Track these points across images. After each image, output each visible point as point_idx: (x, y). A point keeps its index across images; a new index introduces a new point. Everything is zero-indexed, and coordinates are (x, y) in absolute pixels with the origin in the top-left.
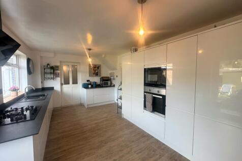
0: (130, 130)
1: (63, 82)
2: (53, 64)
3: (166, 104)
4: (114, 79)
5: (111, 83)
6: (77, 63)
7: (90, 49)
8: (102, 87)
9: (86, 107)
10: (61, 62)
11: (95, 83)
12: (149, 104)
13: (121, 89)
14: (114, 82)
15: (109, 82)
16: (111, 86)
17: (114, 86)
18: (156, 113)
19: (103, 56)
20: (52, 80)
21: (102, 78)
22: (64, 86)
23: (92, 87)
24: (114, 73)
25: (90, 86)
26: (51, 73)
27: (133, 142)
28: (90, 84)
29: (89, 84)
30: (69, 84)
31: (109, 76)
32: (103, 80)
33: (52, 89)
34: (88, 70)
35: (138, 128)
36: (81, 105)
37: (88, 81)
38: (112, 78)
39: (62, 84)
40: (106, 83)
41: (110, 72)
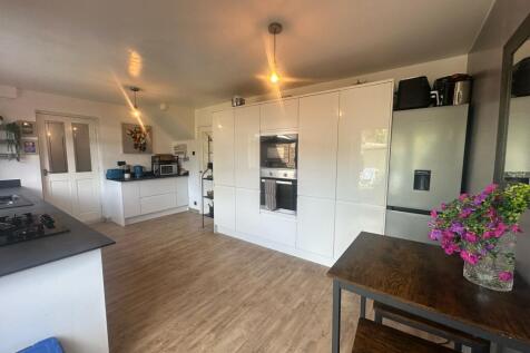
0: (237, 249)
1: (48, 168)
2: (12, 118)
3: (298, 193)
4: (186, 159)
5: (179, 169)
6: (89, 118)
7: (136, 90)
8: (159, 177)
9: (123, 224)
10: (38, 113)
11: (141, 167)
12: (271, 197)
13: (210, 178)
14: (185, 166)
15: (175, 167)
16: (178, 175)
17: (187, 174)
18: (281, 210)
19: (163, 107)
20: (15, 161)
21: (159, 156)
22: (52, 177)
23: (133, 178)
24: (185, 146)
25: (127, 176)
26: (9, 142)
27: (247, 263)
28: (128, 171)
29: (124, 172)
30: (66, 171)
31: (173, 152)
32: (161, 162)
33: (16, 184)
34: (120, 139)
35: (250, 244)
36: (105, 221)
37: (120, 164)
38: (182, 156)
39: (44, 173)
40: (168, 167)
41: (175, 143)
